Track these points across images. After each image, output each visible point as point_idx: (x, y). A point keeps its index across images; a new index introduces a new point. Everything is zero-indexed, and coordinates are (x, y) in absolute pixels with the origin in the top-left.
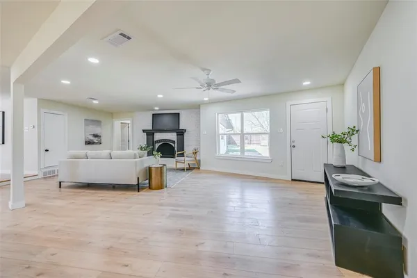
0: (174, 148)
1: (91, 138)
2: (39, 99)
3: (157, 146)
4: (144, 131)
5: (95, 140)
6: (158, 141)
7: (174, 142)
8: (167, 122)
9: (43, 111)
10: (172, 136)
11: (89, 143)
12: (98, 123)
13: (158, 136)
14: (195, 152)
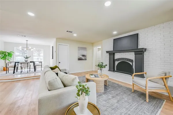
0: (132, 66)
1: (81, 57)
2: (57, 39)
3: (117, 63)
4: (107, 52)
5: (83, 58)
6: (118, 60)
7: (132, 61)
8: (125, 43)
9: (58, 44)
10: (131, 56)
11: (80, 59)
12: (85, 49)
13: (117, 56)
14: (165, 78)
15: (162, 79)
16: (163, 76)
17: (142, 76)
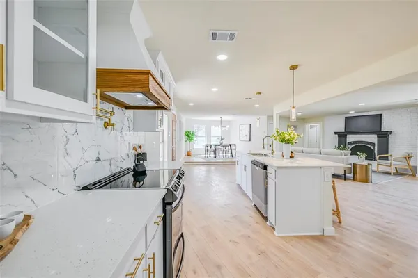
0: (373, 151)
3: (350, 147)
4: (336, 133)
6: (350, 143)
7: (373, 144)
10: (373, 139)
13: (351, 138)
14: (408, 157)
15: (406, 158)
16: (407, 156)
17: (386, 158)
